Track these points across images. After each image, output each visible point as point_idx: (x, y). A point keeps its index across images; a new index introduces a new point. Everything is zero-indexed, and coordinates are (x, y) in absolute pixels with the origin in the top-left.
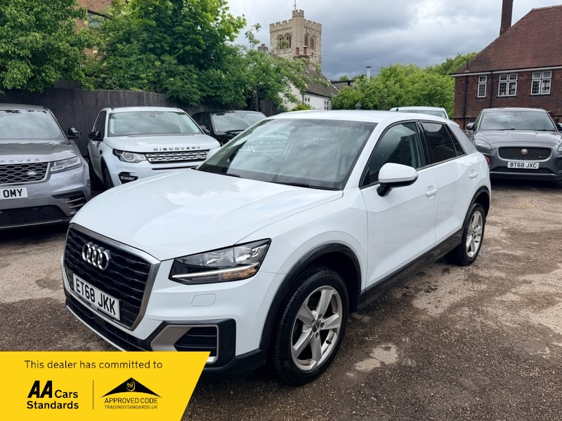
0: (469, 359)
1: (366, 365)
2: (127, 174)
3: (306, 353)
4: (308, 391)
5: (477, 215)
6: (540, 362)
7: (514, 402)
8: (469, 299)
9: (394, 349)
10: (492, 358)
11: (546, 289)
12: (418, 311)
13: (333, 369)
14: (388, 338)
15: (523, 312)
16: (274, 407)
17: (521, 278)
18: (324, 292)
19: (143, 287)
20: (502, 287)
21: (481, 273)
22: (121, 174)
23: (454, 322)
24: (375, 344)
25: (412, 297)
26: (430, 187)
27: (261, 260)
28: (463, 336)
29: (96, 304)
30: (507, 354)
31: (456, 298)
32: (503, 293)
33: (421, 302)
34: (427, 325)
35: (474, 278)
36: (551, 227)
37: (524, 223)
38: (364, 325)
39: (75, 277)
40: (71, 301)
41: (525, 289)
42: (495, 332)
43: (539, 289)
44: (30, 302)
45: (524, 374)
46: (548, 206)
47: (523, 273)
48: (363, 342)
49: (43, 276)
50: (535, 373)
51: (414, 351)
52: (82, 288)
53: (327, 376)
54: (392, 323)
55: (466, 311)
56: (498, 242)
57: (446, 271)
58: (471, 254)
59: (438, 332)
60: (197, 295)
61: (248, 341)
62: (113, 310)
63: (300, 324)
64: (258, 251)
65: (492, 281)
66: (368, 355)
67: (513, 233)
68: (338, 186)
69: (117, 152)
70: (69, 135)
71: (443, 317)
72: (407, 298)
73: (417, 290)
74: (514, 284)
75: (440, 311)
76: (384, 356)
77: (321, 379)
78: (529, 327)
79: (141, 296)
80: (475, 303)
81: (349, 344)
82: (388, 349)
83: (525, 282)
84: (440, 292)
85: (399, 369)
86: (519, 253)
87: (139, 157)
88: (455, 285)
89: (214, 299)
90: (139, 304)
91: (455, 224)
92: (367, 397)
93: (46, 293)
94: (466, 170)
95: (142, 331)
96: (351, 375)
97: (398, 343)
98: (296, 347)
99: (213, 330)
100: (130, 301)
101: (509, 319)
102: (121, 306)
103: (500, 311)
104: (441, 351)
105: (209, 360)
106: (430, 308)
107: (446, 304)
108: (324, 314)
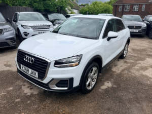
0: (130, 85)
1: (104, 87)
2: (26, 32)
3: (89, 85)
4: (89, 95)
5: (127, 45)
6: (147, 85)
7: (143, 96)
8: (126, 68)
9: (110, 83)
10: (135, 84)
11: (145, 65)
12: (114, 72)
13: (95, 89)
14: (107, 80)
15: (140, 72)
16: (81, 100)
17: (138, 62)
18: (94, 69)
19: (46, 69)
20: (134, 65)
21: (128, 61)
22: (24, 32)
23: (124, 75)
24: (105, 81)
25: (111, 68)
27: (80, 61)
28: (127, 79)
29: (29, 73)
30: (139, 83)
31: (123, 68)
32: (134, 66)
33: (114, 69)
34: (117, 75)
35: (126, 62)
36: (142, 48)
37: (135, 47)
39: (21, 65)
40: (19, 71)
41: (139, 65)
42: (135, 77)
43: (143, 65)
44: (3, 71)
45: (144, 88)
46: (140, 42)
48: (101, 81)
49: (6, 63)
50: (147, 88)
51: (115, 83)
52: (24, 69)
53: (94, 90)
54: (108, 75)
55: (126, 72)
56: (130, 52)
57: (118, 60)
58: (125, 56)
59: (120, 77)
60: (62, 71)
61: (76, 83)
62: (36, 75)
64: (79, 58)
65: (131, 63)
66: (103, 85)
67: (133, 50)
68: (97, 38)
69: (22, 26)
70: (7, 20)
71: (120, 73)
72: (110, 68)
73: (112, 66)
74: (137, 64)
75: (119, 71)
76: (107, 85)
77: (92, 91)
78: (143, 76)
79: (45, 71)
80: (128, 69)
81: (99, 81)
82: (108, 82)
84: (119, 66)
85: (112, 88)
86: (136, 55)
87: (29, 27)
88: (122, 64)
89: (67, 72)
90: (45, 73)
91: (122, 48)
92: (106, 96)
93: (8, 68)
94: (126, 33)
95: (45, 81)
96: (100, 90)
97: (110, 81)
98: (87, 83)
99: (67, 81)
100: (42, 72)
101: (137, 74)
102: (38, 74)
103: (135, 72)
104: (122, 83)
105: (66, 88)
106: (117, 71)
107: (121, 69)
108: (93, 74)
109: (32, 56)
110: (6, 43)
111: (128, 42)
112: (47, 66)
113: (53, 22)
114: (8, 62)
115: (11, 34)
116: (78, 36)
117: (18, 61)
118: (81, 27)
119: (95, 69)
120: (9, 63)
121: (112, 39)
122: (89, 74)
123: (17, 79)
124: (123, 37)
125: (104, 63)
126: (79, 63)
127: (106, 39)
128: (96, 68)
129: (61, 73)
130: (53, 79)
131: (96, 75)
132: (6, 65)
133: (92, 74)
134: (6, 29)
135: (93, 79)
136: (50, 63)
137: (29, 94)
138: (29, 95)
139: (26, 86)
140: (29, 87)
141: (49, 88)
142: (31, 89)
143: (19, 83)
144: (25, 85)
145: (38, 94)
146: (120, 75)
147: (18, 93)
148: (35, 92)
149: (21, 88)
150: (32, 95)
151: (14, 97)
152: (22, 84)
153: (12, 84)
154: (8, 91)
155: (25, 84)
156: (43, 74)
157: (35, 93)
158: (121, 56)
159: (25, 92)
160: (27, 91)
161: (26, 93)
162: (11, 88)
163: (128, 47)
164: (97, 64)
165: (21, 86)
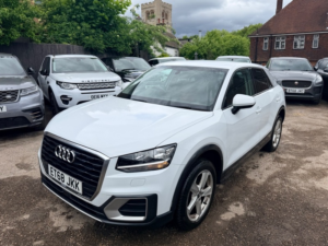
0: (286, 211)
1: (227, 216)
2: (66, 96)
3: (194, 211)
4: (195, 233)
5: (279, 122)
6: (326, 212)
7: (317, 237)
8: (278, 172)
9: (241, 206)
10: (298, 210)
11: (320, 166)
12: (250, 181)
13: (208, 219)
14: (236, 199)
15: (310, 181)
16: (177, 245)
17: (305, 159)
18: (203, 174)
19: (99, 174)
20: (295, 165)
21: (282, 156)
22: (62, 96)
23: (272, 188)
24: (230, 202)
25: (245, 172)
26: (258, 107)
28: (279, 196)
29: (65, 184)
30: (307, 207)
31: (270, 173)
32: (296, 169)
33: (251, 175)
34: (257, 189)
35: (278, 160)
36: (314, 128)
37: (300, 126)
39: (50, 166)
40: (45, 179)
41: (308, 166)
42: (297, 194)
43: (316, 166)
44: (14, 178)
45: (318, 219)
46: (311, 115)
47: (305, 156)
48: (222, 201)
49: (20, 161)
50: (324, 219)
51: (252, 206)
52: (54, 174)
53: (205, 224)
54: (237, 189)
55: (278, 181)
56: (287, 137)
57: (261, 155)
59: (264, 194)
60: (133, 179)
61: (164, 207)
62: (78, 188)
63: (191, 194)
65: (290, 161)
66: (226, 210)
67: (295, 132)
69: (59, 83)
70: (29, 72)
71: (265, 184)
72: (243, 173)
73: (248, 168)
74: (302, 163)
75: (263, 180)
76: (236, 210)
78: (316, 190)
79: (97, 179)
80: (282, 175)
81: (217, 203)
82: (238, 205)
83: (308, 162)
84: (262, 168)
85: (246, 218)
86: (300, 144)
87: (72, 86)
88: (268, 164)
89: (143, 182)
90: (96, 185)
91: (268, 129)
92: (231, 237)
93: (23, 172)
94: (274, 96)
95: (98, 201)
96: (219, 222)
97: (243, 202)
98: (190, 207)
99: (144, 201)
100: (90, 182)
101: (303, 186)
102: (83, 185)
103: (297, 181)
104: (269, 206)
105: (141, 218)
106: (257, 179)
107: (265, 176)
108: (203, 187)
109: (72, 148)
110: (24, 118)
111: (281, 115)
112: (100, 169)
113: (123, 74)
114: (24, 158)
115: (34, 101)
116: (169, 104)
117: (43, 157)
118: (180, 85)
119: (205, 175)
120: (26, 162)
121: (241, 110)
122: (193, 187)
123: (42, 195)
124: (269, 106)
125: (228, 162)
126: (169, 162)
127: (229, 110)
128: (209, 173)
129: (132, 183)
130: (113, 197)
131: (210, 188)
132: (21, 166)
133: (199, 186)
134: (25, 90)
135: (203, 198)
136: (108, 161)
137: (64, 229)
138: (62, 233)
139: (58, 212)
140: (63, 214)
141: (105, 218)
142: (69, 218)
143: (44, 204)
144: (55, 210)
145: (82, 231)
146: (264, 189)
147: (40, 226)
148: (77, 226)
149: (47, 216)
150: (69, 232)
151: (32, 235)
152: (49, 206)
153: (28, 206)
154: (19, 223)
155: (57, 206)
156: (92, 187)
157: (75, 228)
158: (266, 147)
159: (55, 225)
160: (59, 222)
161: (58, 228)
162: (26, 217)
163: (281, 126)
164: (210, 164)
165: (48, 211)
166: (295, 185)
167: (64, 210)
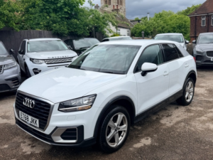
0: (181, 143)
1: (138, 145)
2: (36, 69)
3: (113, 140)
4: (113, 155)
6: (210, 144)
7: (196, 158)
8: (185, 119)
9: (150, 139)
10: (190, 142)
12: (162, 125)
13: (124, 147)
14: (148, 135)
15: (207, 124)
17: (210, 110)
18: (119, 115)
19: (48, 114)
20: (200, 114)
21: (192, 108)
22: (34, 69)
23: (177, 129)
24: (142, 137)
25: (160, 119)
26: (165, 72)
27: (93, 102)
28: (180, 133)
29: (29, 122)
30: (197, 140)
31: (179, 119)
32: (200, 116)
33: (164, 121)
34: (165, 130)
35: (189, 111)
38: (138, 130)
39: (20, 112)
40: (18, 122)
41: (210, 114)
42: (194, 132)
45: (203, 148)
48: (137, 137)
49: (3, 114)
50: (207, 147)
51: (158, 140)
52: (23, 116)
53: (122, 150)
54: (150, 129)
55: (183, 124)
56: (202, 95)
57: (177, 108)
58: (188, 101)
59: (169, 132)
60: (69, 116)
62: (36, 123)
63: (110, 128)
65: (197, 112)
66: (139, 142)
67: (211, 91)
69: (31, 60)
70: (10, 52)
71: (172, 127)
72: (158, 120)
73: (163, 116)
74: (206, 113)
75: (172, 124)
76: (146, 142)
77: (119, 151)
78: (209, 130)
79: (47, 117)
80: (187, 121)
82: (147, 139)
83: (211, 112)
84: (173, 117)
85: (151, 147)
87: (41, 61)
88: (180, 114)
89: (75, 118)
90: (46, 120)
91: (179, 87)
92: (137, 157)
93: (5, 121)
95: (48, 131)
96: (131, 149)
97: (151, 137)
98: (109, 137)
99: (75, 129)
100: (43, 119)
101: (200, 127)
102: (39, 122)
103: (197, 124)
105: (74, 141)
106: (167, 123)
107: (174, 122)
109: (33, 99)
110: (6, 85)
112: (49, 110)
114: (6, 112)
115: (14, 73)
116: (99, 71)
117: (16, 107)
120: (7, 114)
122: (111, 123)
123: (16, 134)
126: (91, 106)
127: (139, 74)
128: (123, 115)
129: (67, 118)
130: (57, 128)
131: (125, 126)
132: (4, 117)
133: (116, 124)
134: (7, 65)
135: (120, 133)
136: (53, 106)
137: (29, 153)
138: (28, 155)
139: (27, 144)
140: (30, 145)
141: (52, 141)
142: (33, 147)
143: (18, 139)
144: (24, 142)
145: (40, 154)
146: (172, 129)
147: (15, 151)
148: (38, 150)
149: (19, 146)
150: (32, 155)
151: (9, 156)
152: (21, 140)
153: (7, 140)
154: (1, 150)
155: (26, 140)
156: (44, 123)
157: (36, 152)
159: (24, 151)
160: (26, 149)
162: (6, 146)
165: (20, 143)
166: (194, 127)
167: (30, 143)
